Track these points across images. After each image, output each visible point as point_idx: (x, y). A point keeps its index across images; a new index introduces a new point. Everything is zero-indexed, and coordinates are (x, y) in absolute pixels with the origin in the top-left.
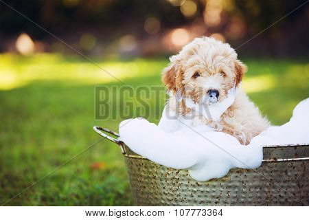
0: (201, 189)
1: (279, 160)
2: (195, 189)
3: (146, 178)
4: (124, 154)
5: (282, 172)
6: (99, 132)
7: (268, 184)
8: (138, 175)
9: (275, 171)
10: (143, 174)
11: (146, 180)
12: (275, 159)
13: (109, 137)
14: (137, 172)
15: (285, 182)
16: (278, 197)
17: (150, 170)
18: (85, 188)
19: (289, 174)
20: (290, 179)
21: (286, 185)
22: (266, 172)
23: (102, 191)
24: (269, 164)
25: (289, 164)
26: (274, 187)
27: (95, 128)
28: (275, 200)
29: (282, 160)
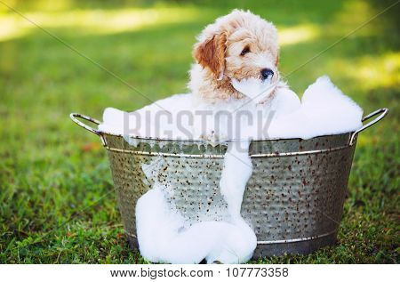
0: (192, 188)
1: (281, 154)
2: (185, 189)
3: (129, 175)
4: (105, 146)
5: (285, 167)
6: (76, 120)
7: (269, 182)
8: (120, 171)
9: (276, 167)
10: (126, 170)
11: (130, 178)
12: (277, 153)
13: (87, 127)
14: (120, 168)
15: (288, 179)
16: (281, 196)
17: (134, 166)
18: (72, 176)
19: (293, 169)
20: (294, 175)
21: (289, 182)
22: (267, 168)
23: (90, 181)
24: (270, 159)
25: (294, 158)
26: (276, 185)
27: (71, 115)
28: (277, 200)
29: (284, 154)
